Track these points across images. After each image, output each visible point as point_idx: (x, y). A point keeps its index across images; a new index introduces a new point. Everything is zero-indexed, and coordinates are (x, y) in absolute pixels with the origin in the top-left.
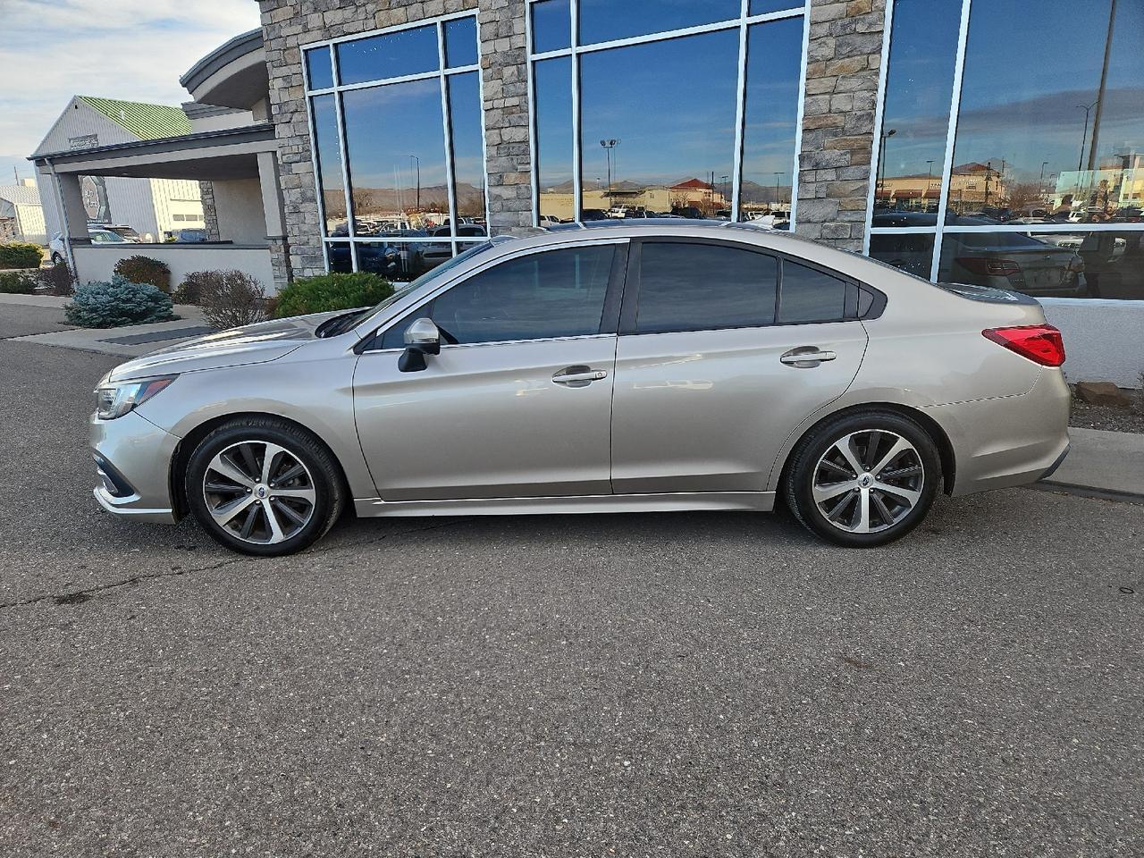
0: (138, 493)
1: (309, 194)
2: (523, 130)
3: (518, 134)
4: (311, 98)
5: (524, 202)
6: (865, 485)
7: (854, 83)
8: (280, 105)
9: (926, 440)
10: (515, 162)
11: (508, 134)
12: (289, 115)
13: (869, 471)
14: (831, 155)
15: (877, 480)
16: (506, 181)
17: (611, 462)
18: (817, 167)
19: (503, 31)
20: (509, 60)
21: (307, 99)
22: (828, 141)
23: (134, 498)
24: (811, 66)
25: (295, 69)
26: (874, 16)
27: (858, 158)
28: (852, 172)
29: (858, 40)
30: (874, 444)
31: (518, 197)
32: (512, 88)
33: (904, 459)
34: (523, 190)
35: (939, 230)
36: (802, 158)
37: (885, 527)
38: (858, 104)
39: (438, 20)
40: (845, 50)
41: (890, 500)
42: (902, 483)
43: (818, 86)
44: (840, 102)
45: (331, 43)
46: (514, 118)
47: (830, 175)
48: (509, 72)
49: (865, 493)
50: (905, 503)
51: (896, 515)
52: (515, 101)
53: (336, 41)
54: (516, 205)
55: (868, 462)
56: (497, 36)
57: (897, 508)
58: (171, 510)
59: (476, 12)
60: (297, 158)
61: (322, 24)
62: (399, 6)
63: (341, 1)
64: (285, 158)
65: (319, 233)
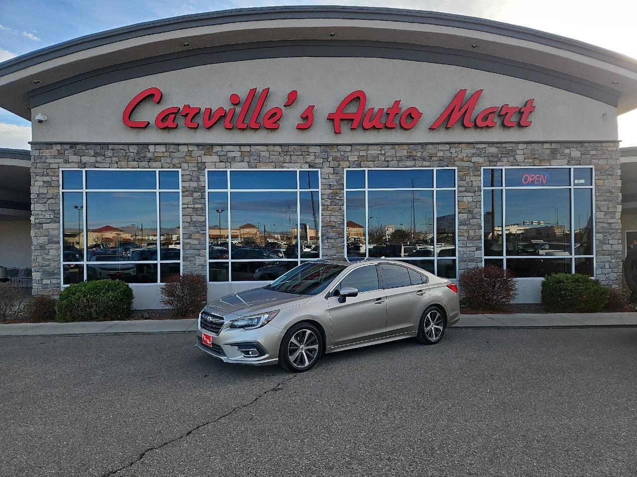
0: (268, 353)
1: (56, 239)
3: (201, 219)
4: (63, 193)
5: (203, 246)
7: (336, 214)
8: (38, 195)
10: (199, 230)
11: (195, 218)
12: (46, 200)
14: (332, 234)
16: (193, 237)
17: (386, 326)
18: (328, 238)
19: (193, 179)
20: (197, 190)
21: (61, 193)
22: (330, 230)
23: (267, 356)
24: (323, 207)
25: (54, 178)
26: (342, 195)
27: (340, 236)
28: (338, 240)
29: (337, 201)
31: (199, 244)
32: (198, 201)
38: (339, 220)
39: (157, 170)
40: (333, 204)
42: (438, 325)
43: (325, 213)
44: (333, 219)
45: (84, 170)
47: (333, 241)
48: (196, 195)
52: (199, 206)
53: (88, 169)
54: (198, 247)
55: (432, 320)
56: (191, 180)
59: (179, 170)
60: (48, 221)
61: (79, 161)
62: (134, 160)
63: (95, 153)
64: (37, 221)
65: (60, 260)
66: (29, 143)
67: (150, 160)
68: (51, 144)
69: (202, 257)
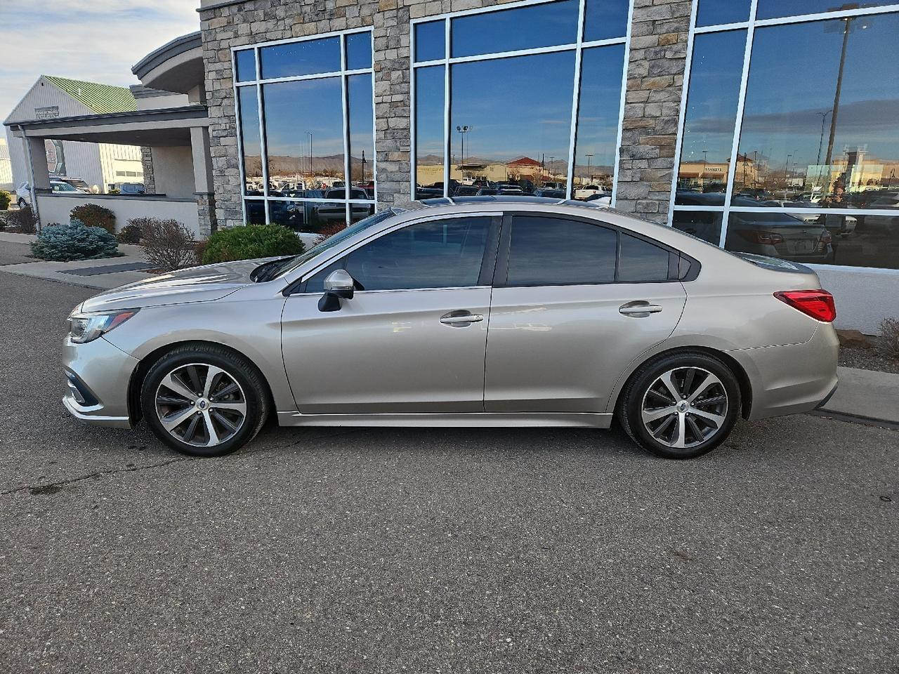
0: (102, 403)
1: (233, 162)
2: (405, 120)
3: (402, 123)
4: (238, 88)
5: (404, 175)
6: (683, 409)
7: (662, 96)
8: (212, 93)
9: (731, 376)
10: (398, 144)
11: (393, 122)
12: (220, 100)
13: (685, 399)
14: (644, 149)
15: (691, 406)
16: (390, 158)
17: (485, 387)
18: (633, 157)
19: (392, 44)
20: (397, 66)
21: (235, 88)
22: (642, 138)
23: (98, 407)
24: (630, 82)
25: (226, 65)
26: (680, 46)
27: (665, 152)
28: (660, 163)
29: (667, 63)
30: (690, 378)
31: (400, 170)
32: (398, 87)
33: (712, 391)
34: (404, 166)
35: (727, 209)
36: (621, 151)
37: (697, 443)
38: (665, 111)
39: (341, 34)
40: (656, 71)
41: (701, 422)
42: (710, 409)
43: (634, 96)
44: (652, 110)
45: (256, 46)
46: (399, 111)
47: (644, 164)
48: (395, 75)
49: (682, 416)
50: (712, 425)
51: (706, 434)
52: (400, 97)
53: (260, 45)
54: (398, 177)
55: (685, 392)
56: (387, 47)
57: (707, 429)
58: (127, 418)
59: (372, 28)
60: (224, 134)
61: (249, 32)
62: (311, 21)
63: (265, 14)
64: (215, 133)
65: (240, 193)
66: (197, 10)
67: (332, 16)
68: (220, 7)
69: (402, 196)
